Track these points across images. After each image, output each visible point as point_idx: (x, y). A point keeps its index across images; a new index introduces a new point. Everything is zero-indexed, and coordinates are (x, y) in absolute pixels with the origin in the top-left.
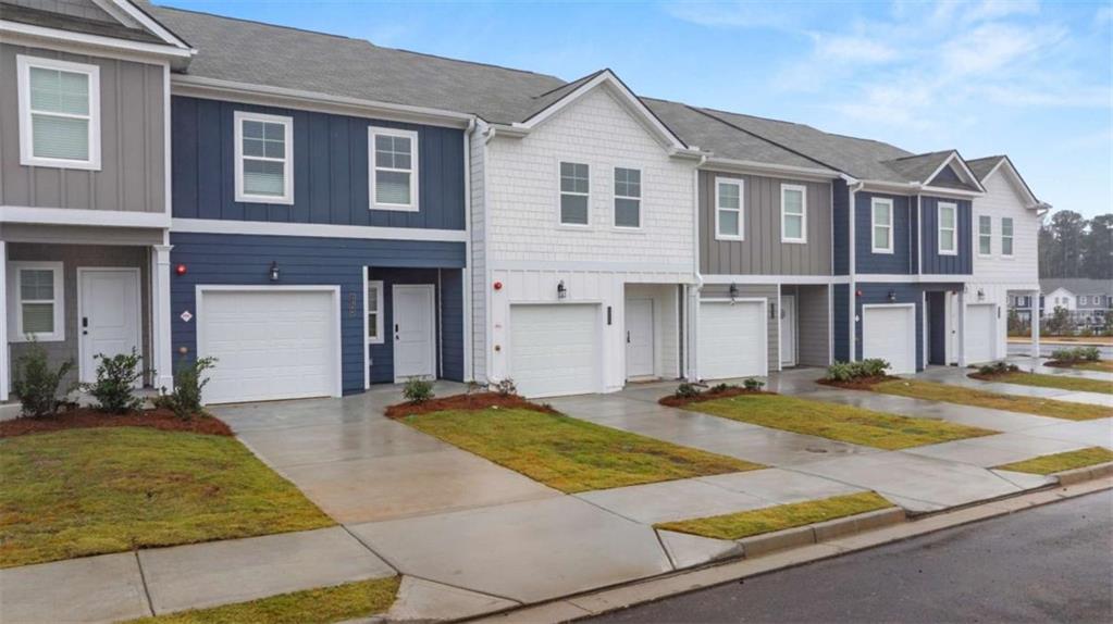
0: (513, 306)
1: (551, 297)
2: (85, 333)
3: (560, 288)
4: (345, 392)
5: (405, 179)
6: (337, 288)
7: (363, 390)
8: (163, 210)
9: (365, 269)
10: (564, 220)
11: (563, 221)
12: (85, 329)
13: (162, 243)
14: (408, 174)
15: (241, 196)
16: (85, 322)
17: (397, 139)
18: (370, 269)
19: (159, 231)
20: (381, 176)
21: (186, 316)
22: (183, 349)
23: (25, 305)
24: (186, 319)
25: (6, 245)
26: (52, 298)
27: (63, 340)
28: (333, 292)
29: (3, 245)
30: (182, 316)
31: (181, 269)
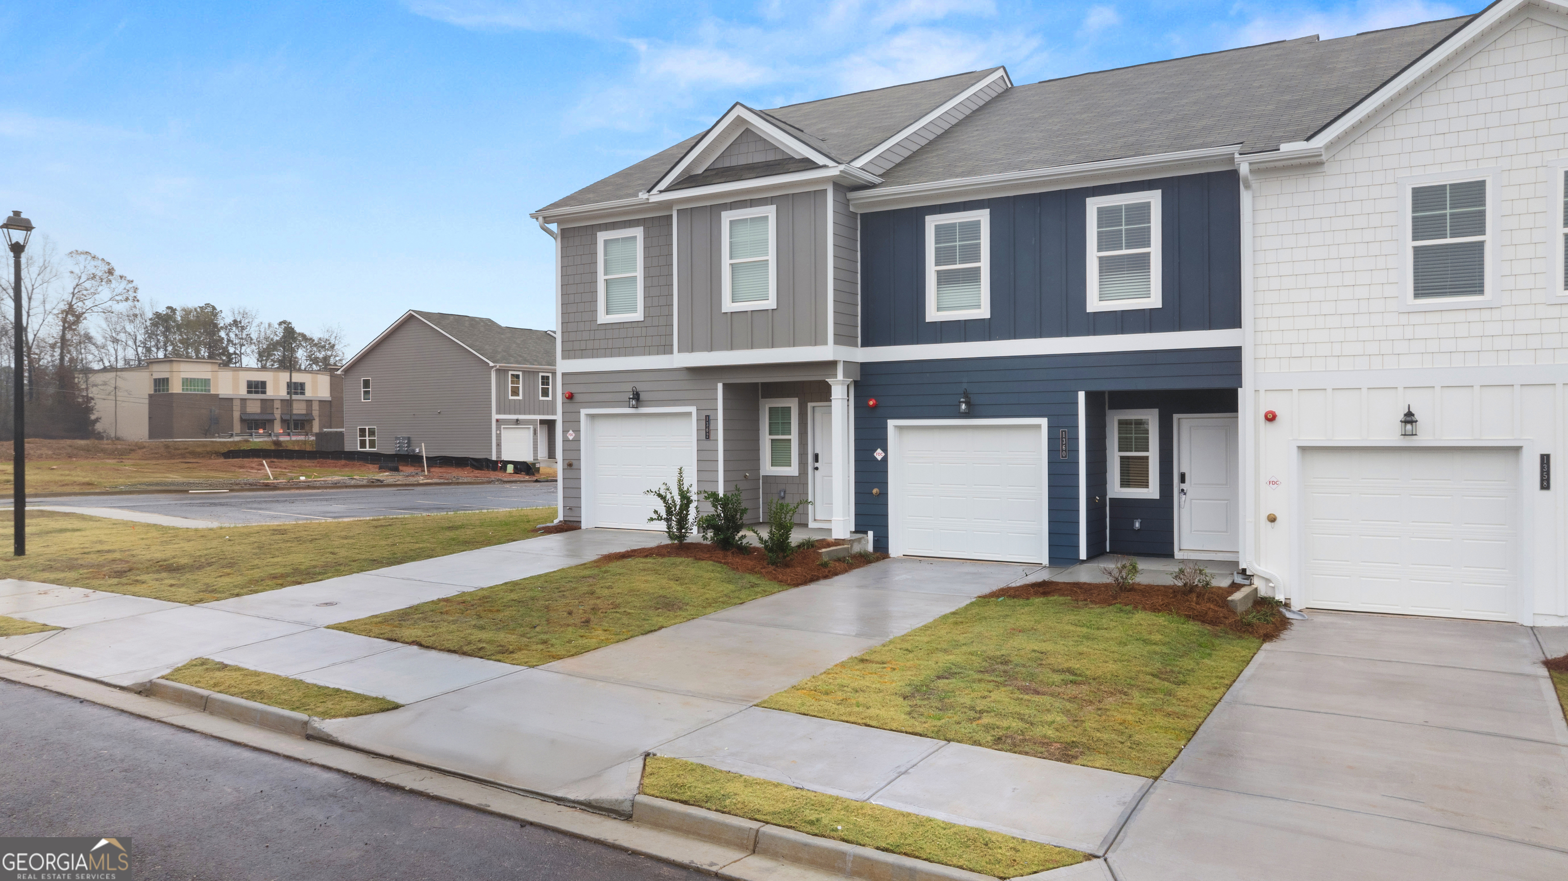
0: (1303, 449)
1: (1392, 435)
2: (817, 469)
3: (1409, 418)
4: (1052, 560)
5: (1143, 262)
6: (1043, 422)
7: (1077, 561)
8: (825, 343)
9: (1081, 396)
10: (1420, 292)
11: (1417, 295)
12: (817, 465)
13: (835, 376)
14: (1148, 255)
15: (932, 314)
16: (816, 458)
17: (1129, 208)
18: (1089, 396)
19: (832, 364)
20: (1106, 265)
21: (879, 455)
22: (875, 491)
23: (772, 440)
24: (879, 458)
25: (725, 386)
26: (790, 434)
27: (797, 474)
28: (1039, 427)
29: (720, 386)
30: (875, 454)
31: (871, 403)
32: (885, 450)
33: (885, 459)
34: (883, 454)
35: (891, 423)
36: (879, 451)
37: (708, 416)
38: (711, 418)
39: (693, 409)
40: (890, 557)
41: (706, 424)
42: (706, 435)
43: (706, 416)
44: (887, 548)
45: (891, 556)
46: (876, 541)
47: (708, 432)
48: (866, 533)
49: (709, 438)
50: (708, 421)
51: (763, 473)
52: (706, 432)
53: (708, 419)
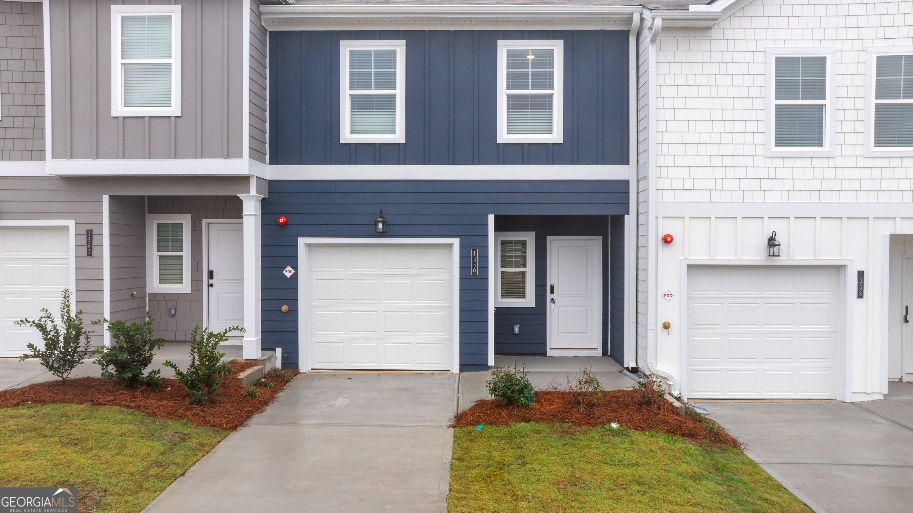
0: (691, 268)
1: (758, 256)
2: (211, 285)
3: (772, 242)
4: (463, 367)
5: (546, 102)
6: (456, 242)
7: (486, 367)
8: (240, 156)
9: (491, 218)
10: (779, 142)
12: (211, 281)
13: (248, 191)
15: (347, 136)
16: (211, 275)
17: (536, 53)
18: (497, 218)
19: (245, 179)
20: (514, 103)
21: (288, 272)
22: (284, 308)
23: (160, 257)
24: (289, 275)
25: (113, 199)
26: (181, 250)
27: (190, 291)
28: (451, 246)
29: (106, 199)
30: (284, 272)
31: (281, 220)
32: (295, 267)
33: (295, 277)
34: (293, 272)
35: (302, 241)
36: (289, 268)
37: (91, 231)
38: (94, 233)
39: (71, 223)
40: (300, 373)
41: (88, 240)
42: (88, 252)
43: (88, 231)
44: (297, 364)
45: (301, 371)
46: (284, 359)
47: (91, 249)
48: (274, 349)
49: (91, 255)
50: (91, 237)
51: (149, 290)
52: (88, 249)
53: (89, 234)
